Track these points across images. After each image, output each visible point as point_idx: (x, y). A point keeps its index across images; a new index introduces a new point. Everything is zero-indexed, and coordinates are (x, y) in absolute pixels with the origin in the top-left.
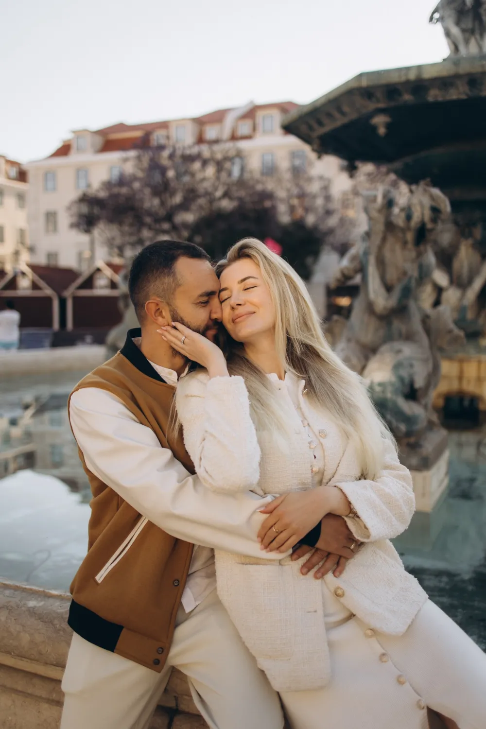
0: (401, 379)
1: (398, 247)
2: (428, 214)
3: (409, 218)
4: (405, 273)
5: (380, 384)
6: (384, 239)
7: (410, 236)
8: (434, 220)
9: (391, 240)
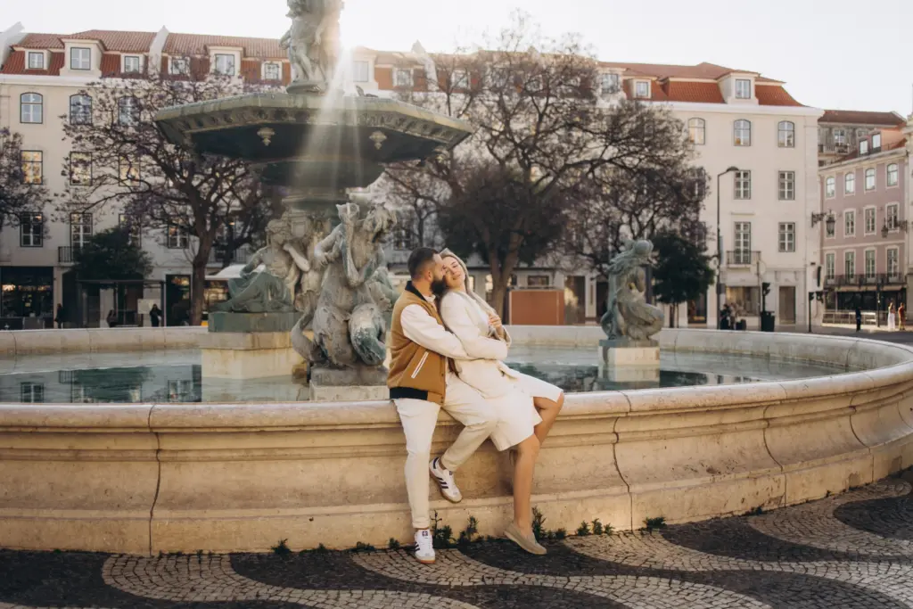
0: (376, 326)
1: (363, 243)
2: (386, 223)
3: (374, 225)
4: (367, 260)
5: (366, 330)
6: (353, 237)
7: (371, 236)
8: (388, 228)
9: (358, 238)
